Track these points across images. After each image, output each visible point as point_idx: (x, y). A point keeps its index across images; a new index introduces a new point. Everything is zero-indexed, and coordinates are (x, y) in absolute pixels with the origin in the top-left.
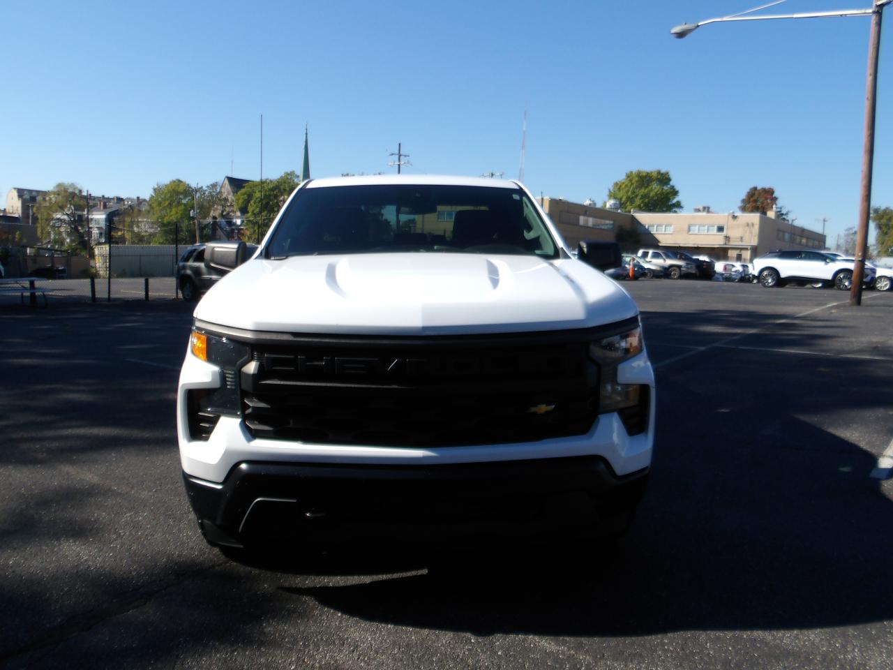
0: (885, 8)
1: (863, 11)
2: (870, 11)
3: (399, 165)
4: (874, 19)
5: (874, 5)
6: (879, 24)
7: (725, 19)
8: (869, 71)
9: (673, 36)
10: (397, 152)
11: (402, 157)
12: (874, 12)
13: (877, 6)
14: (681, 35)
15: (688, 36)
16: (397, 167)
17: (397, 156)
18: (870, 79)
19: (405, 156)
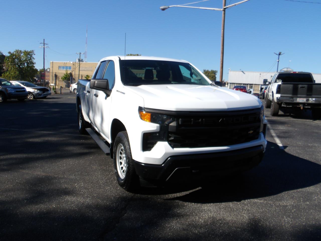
0: (226, 9)
1: (220, 9)
2: (222, 10)
3: (44, 48)
4: (223, 12)
5: (223, 8)
6: (224, 14)
7: (178, 6)
8: (222, 28)
9: (161, 10)
10: (43, 42)
11: (45, 45)
12: (223, 10)
13: (224, 8)
14: (163, 10)
15: (166, 10)
16: (43, 48)
17: (43, 44)
18: (222, 30)
19: (47, 44)
